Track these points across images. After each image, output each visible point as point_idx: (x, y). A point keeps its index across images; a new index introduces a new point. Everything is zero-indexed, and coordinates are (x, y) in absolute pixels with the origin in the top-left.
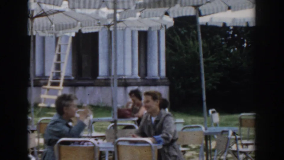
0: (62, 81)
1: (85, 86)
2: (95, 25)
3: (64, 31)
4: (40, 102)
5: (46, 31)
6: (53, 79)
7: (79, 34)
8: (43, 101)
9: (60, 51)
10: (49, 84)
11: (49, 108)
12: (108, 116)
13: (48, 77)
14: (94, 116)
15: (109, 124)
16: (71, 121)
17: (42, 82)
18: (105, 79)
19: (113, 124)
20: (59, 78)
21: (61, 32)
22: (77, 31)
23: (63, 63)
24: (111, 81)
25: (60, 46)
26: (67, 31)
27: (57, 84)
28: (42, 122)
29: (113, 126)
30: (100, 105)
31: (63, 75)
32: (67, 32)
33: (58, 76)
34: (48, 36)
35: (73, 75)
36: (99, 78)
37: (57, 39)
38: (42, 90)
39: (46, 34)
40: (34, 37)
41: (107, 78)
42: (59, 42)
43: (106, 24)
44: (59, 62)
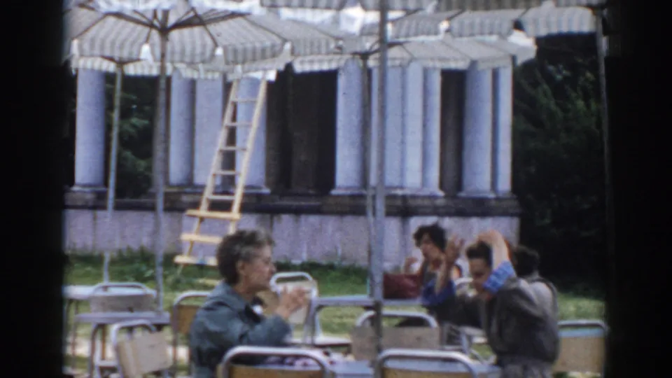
0: (237, 199)
1: (297, 212)
2: (328, 53)
3: (247, 66)
4: (179, 253)
5: (201, 66)
6: (215, 193)
7: (286, 74)
8: (187, 248)
9: (234, 118)
10: (204, 205)
11: (201, 269)
12: (354, 292)
13: (203, 187)
14: (321, 293)
15: (359, 315)
16: (259, 302)
17: (186, 199)
18: (353, 197)
19: (371, 313)
20: (231, 190)
21: (239, 68)
22: (282, 67)
23: (244, 149)
24: (369, 202)
25: (235, 106)
26: (254, 66)
27: (226, 207)
28: (184, 303)
29: (371, 318)
30: (336, 263)
31: (241, 182)
32: (256, 70)
33: (228, 184)
34: (206, 79)
35: (268, 184)
36: (334, 192)
37: (227, 87)
38: (186, 221)
39: (198, 74)
40: (169, 80)
41: (356, 192)
42: (232, 97)
43: (358, 49)
44: (231, 148)
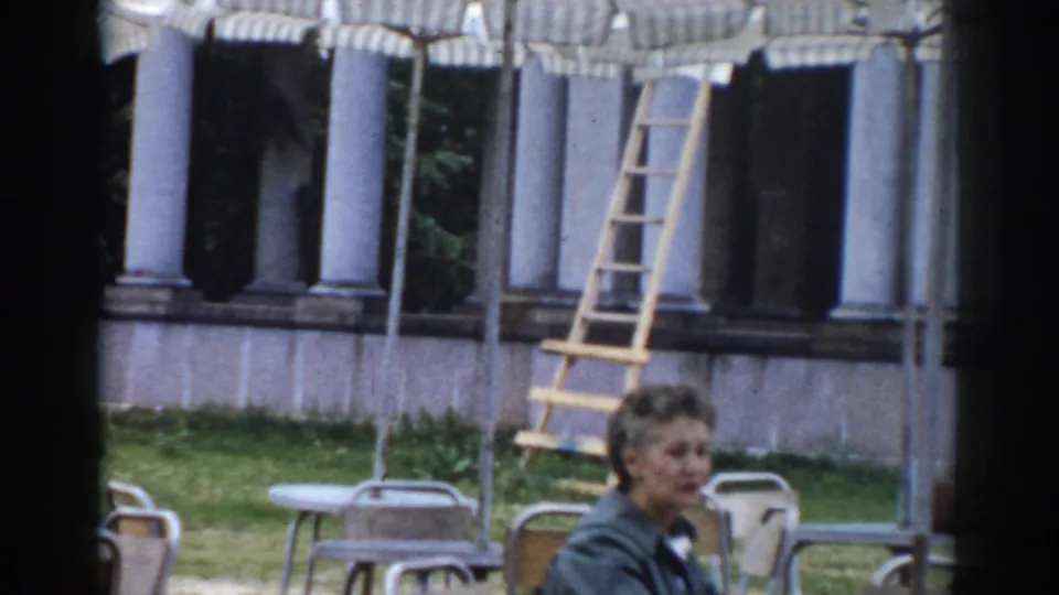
0: (644, 321)
1: (762, 351)
2: (837, 33)
3: (673, 54)
4: (526, 426)
5: (581, 51)
6: (600, 308)
7: (752, 72)
8: (539, 417)
9: (642, 159)
10: (577, 331)
11: (568, 459)
12: (870, 518)
13: (577, 294)
14: (806, 516)
15: (879, 564)
16: (686, 529)
17: (540, 317)
18: (874, 324)
19: (905, 559)
20: (632, 304)
21: (658, 57)
22: (743, 58)
23: (660, 222)
24: (908, 337)
25: (645, 131)
26: (688, 53)
27: (621, 336)
28: (532, 527)
29: (903, 572)
30: (835, 457)
31: (652, 289)
32: (693, 62)
33: (626, 290)
34: (591, 77)
35: (704, 293)
36: (837, 313)
37: (631, 93)
38: (541, 362)
39: (581, 65)
40: (517, 75)
41: (882, 315)
42: (640, 117)
43: (901, 25)
44: (634, 219)
